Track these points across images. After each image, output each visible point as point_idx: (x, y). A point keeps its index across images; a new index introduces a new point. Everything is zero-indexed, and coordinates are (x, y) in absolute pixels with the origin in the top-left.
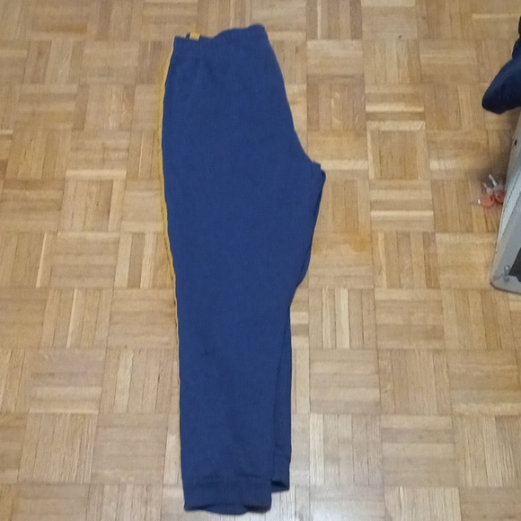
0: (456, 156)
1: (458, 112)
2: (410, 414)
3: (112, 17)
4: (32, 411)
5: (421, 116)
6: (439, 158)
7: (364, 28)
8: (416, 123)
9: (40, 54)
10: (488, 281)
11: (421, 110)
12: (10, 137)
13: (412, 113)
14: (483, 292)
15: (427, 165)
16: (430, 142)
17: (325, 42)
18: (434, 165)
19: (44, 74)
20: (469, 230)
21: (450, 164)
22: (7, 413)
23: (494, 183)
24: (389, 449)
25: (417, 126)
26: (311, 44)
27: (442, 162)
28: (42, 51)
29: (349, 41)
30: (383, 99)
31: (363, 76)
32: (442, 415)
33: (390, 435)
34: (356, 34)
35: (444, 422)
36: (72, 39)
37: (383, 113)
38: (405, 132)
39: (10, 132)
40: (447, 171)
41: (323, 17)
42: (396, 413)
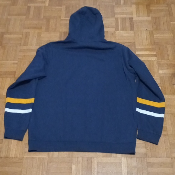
0: (168, 69)
1: (168, 55)
2: (156, 157)
3: (50, 23)
4: (25, 157)
5: (155, 55)
6: (162, 69)
7: (135, 26)
8: (153, 58)
11: (155, 53)
12: (17, 64)
13: (152, 54)
15: (158, 72)
16: (159, 64)
17: (121, 31)
18: (161, 72)
19: (28, 44)
21: (165, 71)
22: (17, 158)
24: (150, 170)
25: (154, 59)
26: (117, 32)
27: (163, 71)
28: (27, 35)
29: (130, 31)
30: (142, 50)
31: (135, 42)
32: (168, 157)
33: (150, 165)
34: (132, 29)
35: (168, 160)
36: (37, 31)
37: (143, 54)
38: (150, 61)
40: (165, 74)
41: (120, 23)
42: (152, 157)
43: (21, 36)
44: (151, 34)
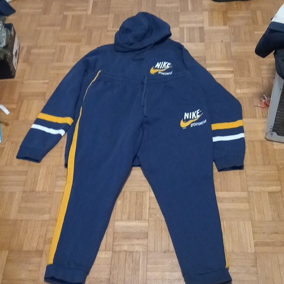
0: (248, 87)
1: (249, 71)
2: (228, 191)
3: (93, 35)
5: (232, 72)
6: (240, 89)
7: (206, 38)
8: (229, 75)
9: (61, 50)
10: (264, 137)
11: (232, 69)
13: (228, 71)
14: (261, 142)
15: (235, 92)
16: (236, 82)
17: (188, 44)
18: (238, 91)
19: (63, 59)
20: (255, 117)
21: (245, 91)
23: (266, 98)
25: (231, 76)
27: (242, 90)
28: (62, 50)
29: (199, 43)
31: (205, 57)
32: (243, 191)
34: (202, 40)
35: (244, 194)
36: (75, 45)
37: (215, 71)
38: (225, 78)
39: (47, 81)
40: (244, 94)
41: (186, 34)
42: (221, 191)
43: (54, 51)
44: (228, 46)
